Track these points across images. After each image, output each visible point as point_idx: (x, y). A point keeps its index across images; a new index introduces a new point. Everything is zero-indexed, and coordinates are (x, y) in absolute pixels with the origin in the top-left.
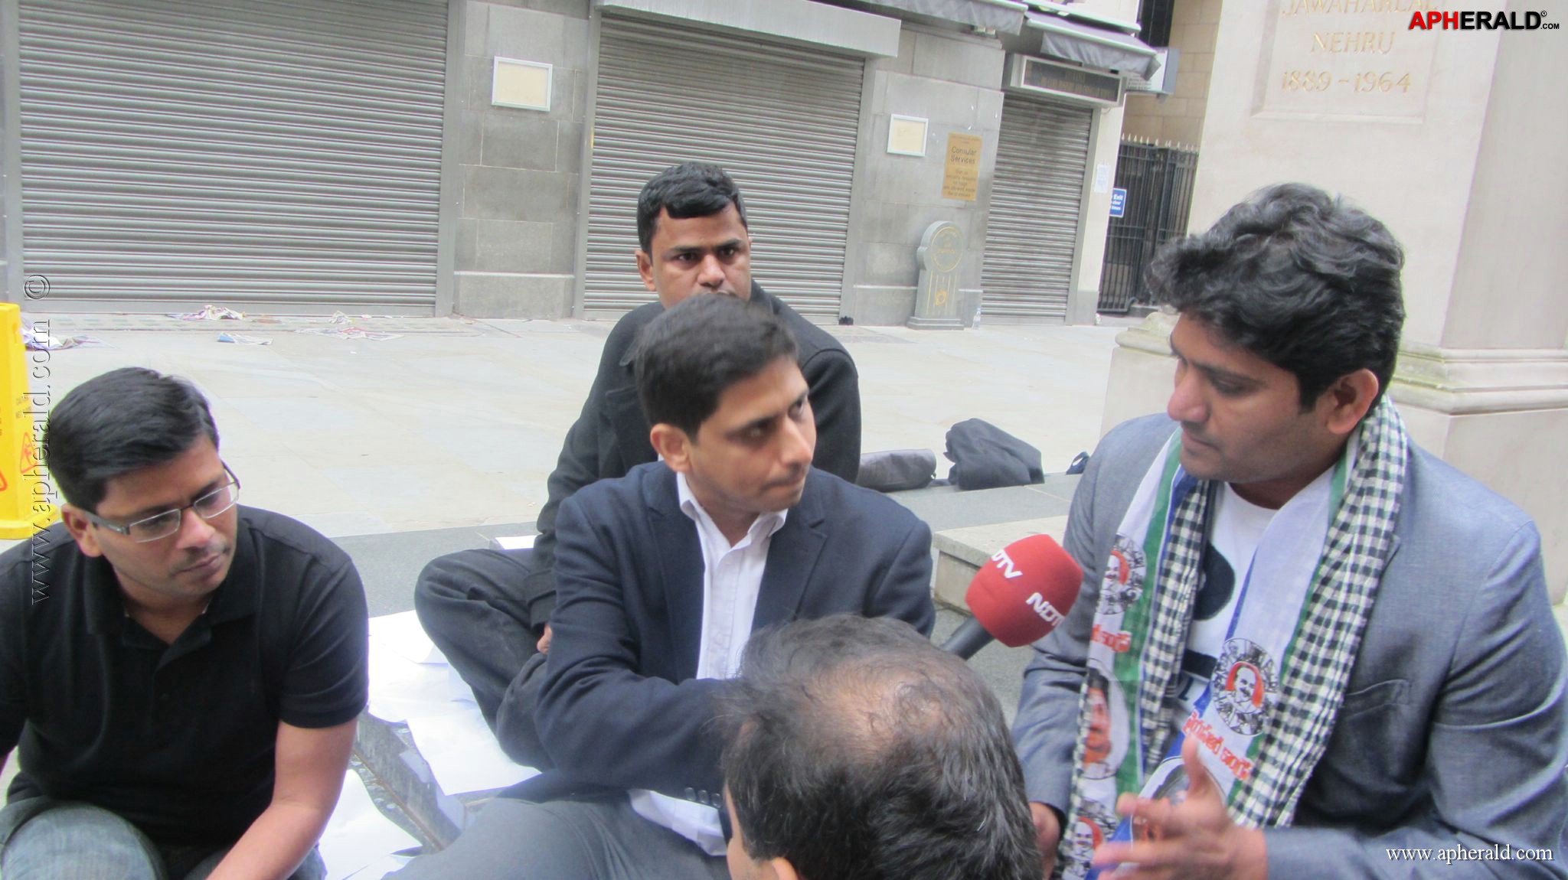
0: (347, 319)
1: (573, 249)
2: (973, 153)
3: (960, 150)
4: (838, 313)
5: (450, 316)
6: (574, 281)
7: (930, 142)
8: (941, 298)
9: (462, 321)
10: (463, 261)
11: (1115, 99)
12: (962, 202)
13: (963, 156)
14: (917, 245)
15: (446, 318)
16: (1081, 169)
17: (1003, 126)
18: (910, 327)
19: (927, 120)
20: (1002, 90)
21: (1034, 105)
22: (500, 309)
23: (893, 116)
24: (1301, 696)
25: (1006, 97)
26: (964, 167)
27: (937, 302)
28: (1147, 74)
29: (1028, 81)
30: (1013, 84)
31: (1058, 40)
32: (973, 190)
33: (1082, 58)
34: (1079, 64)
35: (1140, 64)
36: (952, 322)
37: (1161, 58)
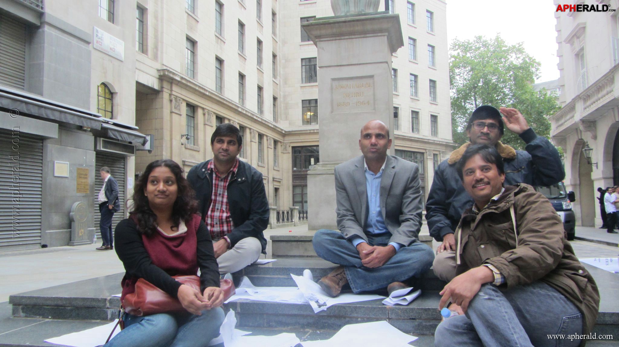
2: (86, 175)
3: (81, 174)
4: (40, 243)
7: (71, 172)
8: (82, 232)
11: (133, 153)
12: (84, 194)
13: (83, 176)
14: (70, 212)
16: (123, 180)
17: (96, 165)
18: (70, 245)
19: (68, 163)
20: (95, 151)
23: (56, 161)
25: (97, 154)
26: (83, 181)
27: (80, 235)
28: (144, 144)
29: (104, 147)
30: (98, 148)
31: (114, 132)
32: (88, 189)
33: (122, 138)
34: (118, 140)
35: (141, 140)
36: (87, 242)
37: (148, 138)
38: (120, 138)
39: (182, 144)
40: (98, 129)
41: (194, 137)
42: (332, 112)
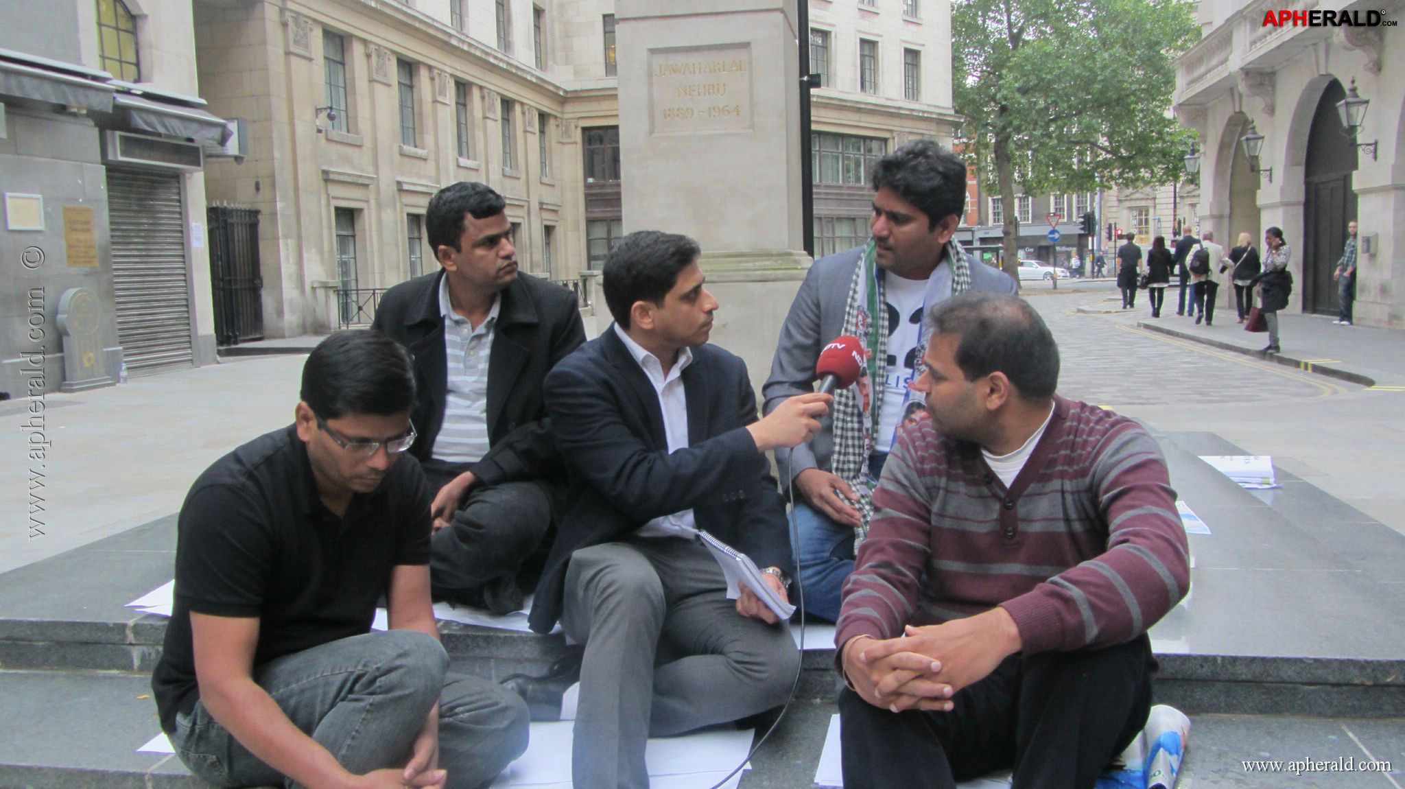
2: (87, 223)
3: (74, 221)
7: (48, 217)
8: (89, 359)
11: (199, 165)
12: (86, 269)
13: (79, 226)
14: (56, 313)
16: (179, 229)
17: (110, 197)
18: (65, 391)
19: (41, 196)
20: (103, 164)
23: (7, 194)
25: (108, 170)
26: (82, 237)
27: (87, 364)
28: (223, 141)
29: (124, 153)
30: (111, 157)
31: (145, 116)
32: (95, 257)
33: (168, 131)
34: (160, 135)
35: (216, 133)
36: (104, 380)
37: (233, 127)
38: (162, 130)
39: (319, 131)
40: (105, 110)
41: (346, 111)
42: (652, 132)
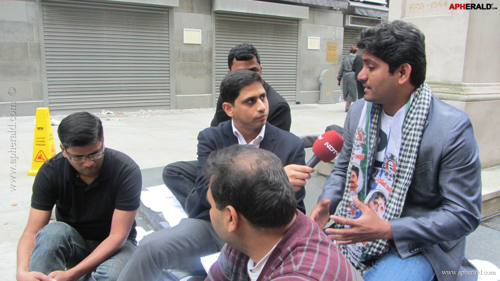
0: (144, 112)
1: (211, 86)
2: (335, 47)
4: (295, 101)
5: (175, 109)
6: (212, 96)
7: (321, 45)
8: (328, 94)
9: (179, 110)
10: (177, 92)
12: (332, 63)
13: (332, 48)
14: (319, 77)
15: (174, 110)
17: (344, 38)
18: (319, 104)
19: (319, 38)
20: (343, 27)
21: (354, 31)
22: (190, 106)
23: (309, 37)
24: (403, 167)
25: (344, 29)
26: (332, 52)
27: (327, 95)
29: (351, 23)
30: (346, 25)
31: (360, 9)
32: (336, 59)
33: (368, 14)
34: (364, 16)
36: (332, 101)
38: (365, 14)
40: (346, 8)
